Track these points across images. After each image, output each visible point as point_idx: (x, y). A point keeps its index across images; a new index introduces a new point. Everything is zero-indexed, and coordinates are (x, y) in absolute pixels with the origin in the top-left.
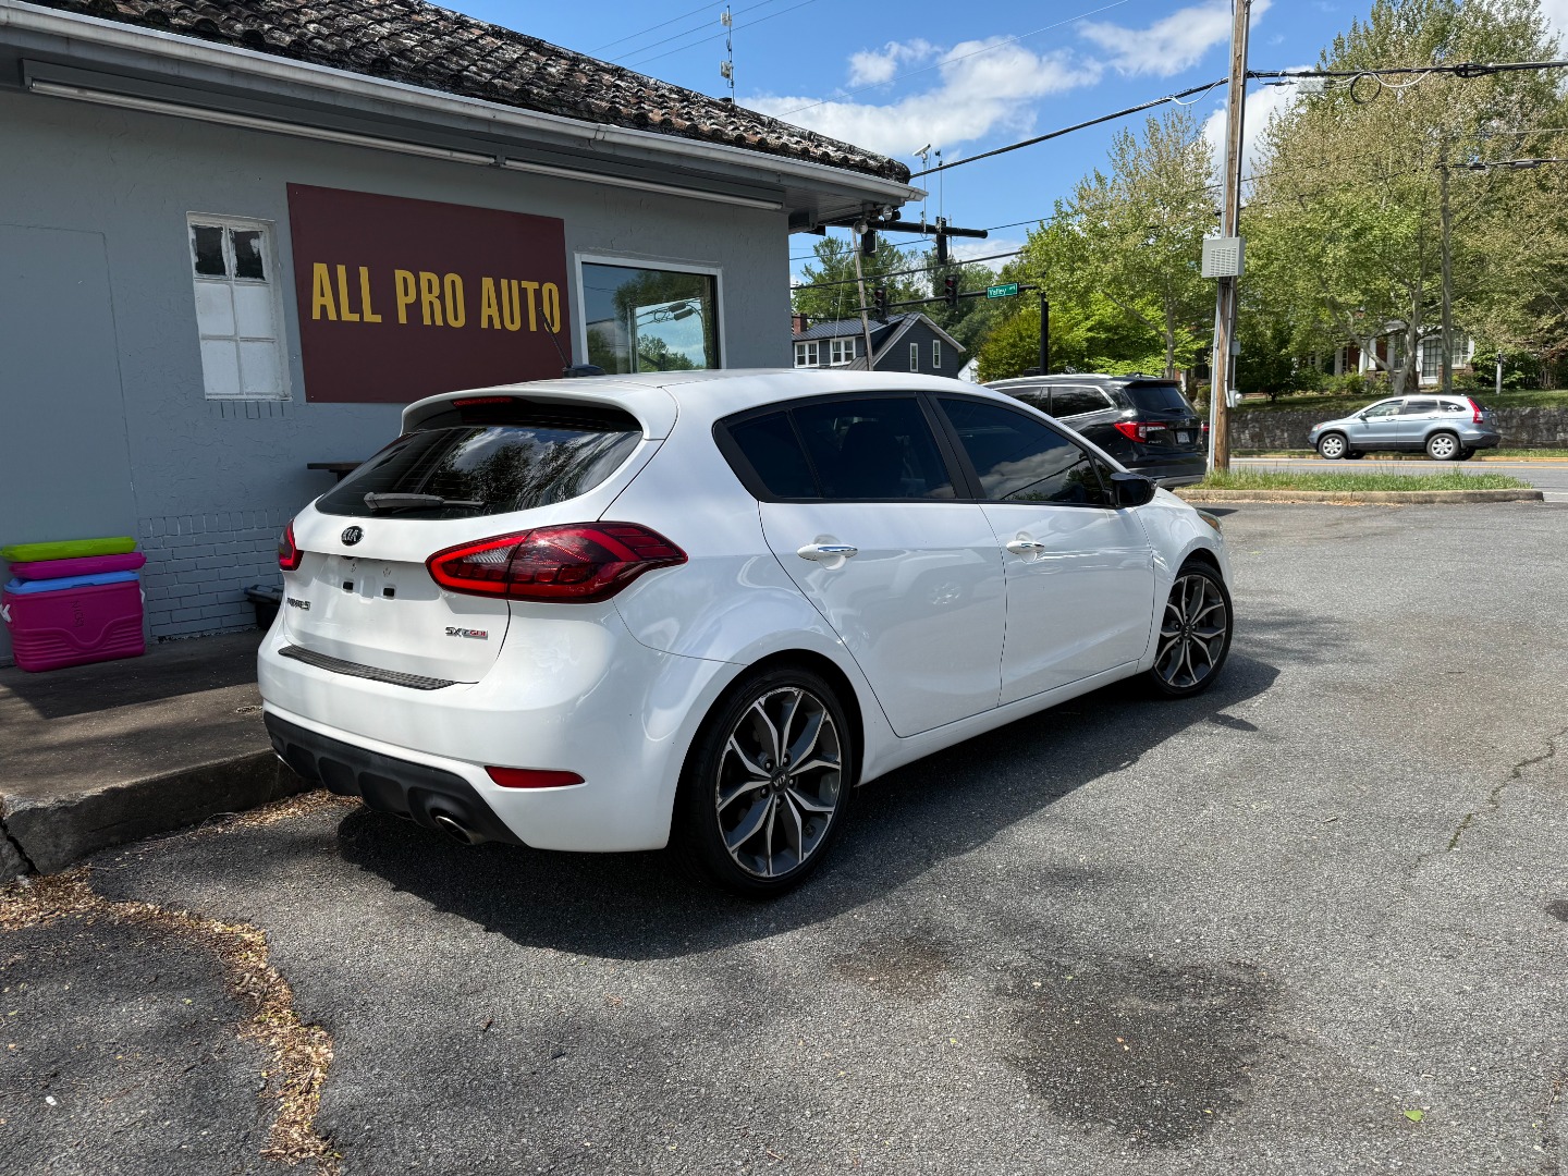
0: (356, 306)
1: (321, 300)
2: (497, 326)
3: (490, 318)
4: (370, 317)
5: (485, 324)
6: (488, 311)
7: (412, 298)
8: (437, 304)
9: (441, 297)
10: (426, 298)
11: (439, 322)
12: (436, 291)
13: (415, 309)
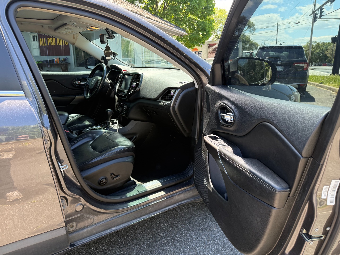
0: (44, 44)
1: (41, 43)
2: (59, 45)
3: (58, 43)
4: (46, 45)
5: (58, 45)
6: (58, 42)
7: (49, 42)
8: (52, 42)
9: (53, 41)
10: (51, 41)
11: (53, 45)
12: (52, 41)
13: (50, 43)
